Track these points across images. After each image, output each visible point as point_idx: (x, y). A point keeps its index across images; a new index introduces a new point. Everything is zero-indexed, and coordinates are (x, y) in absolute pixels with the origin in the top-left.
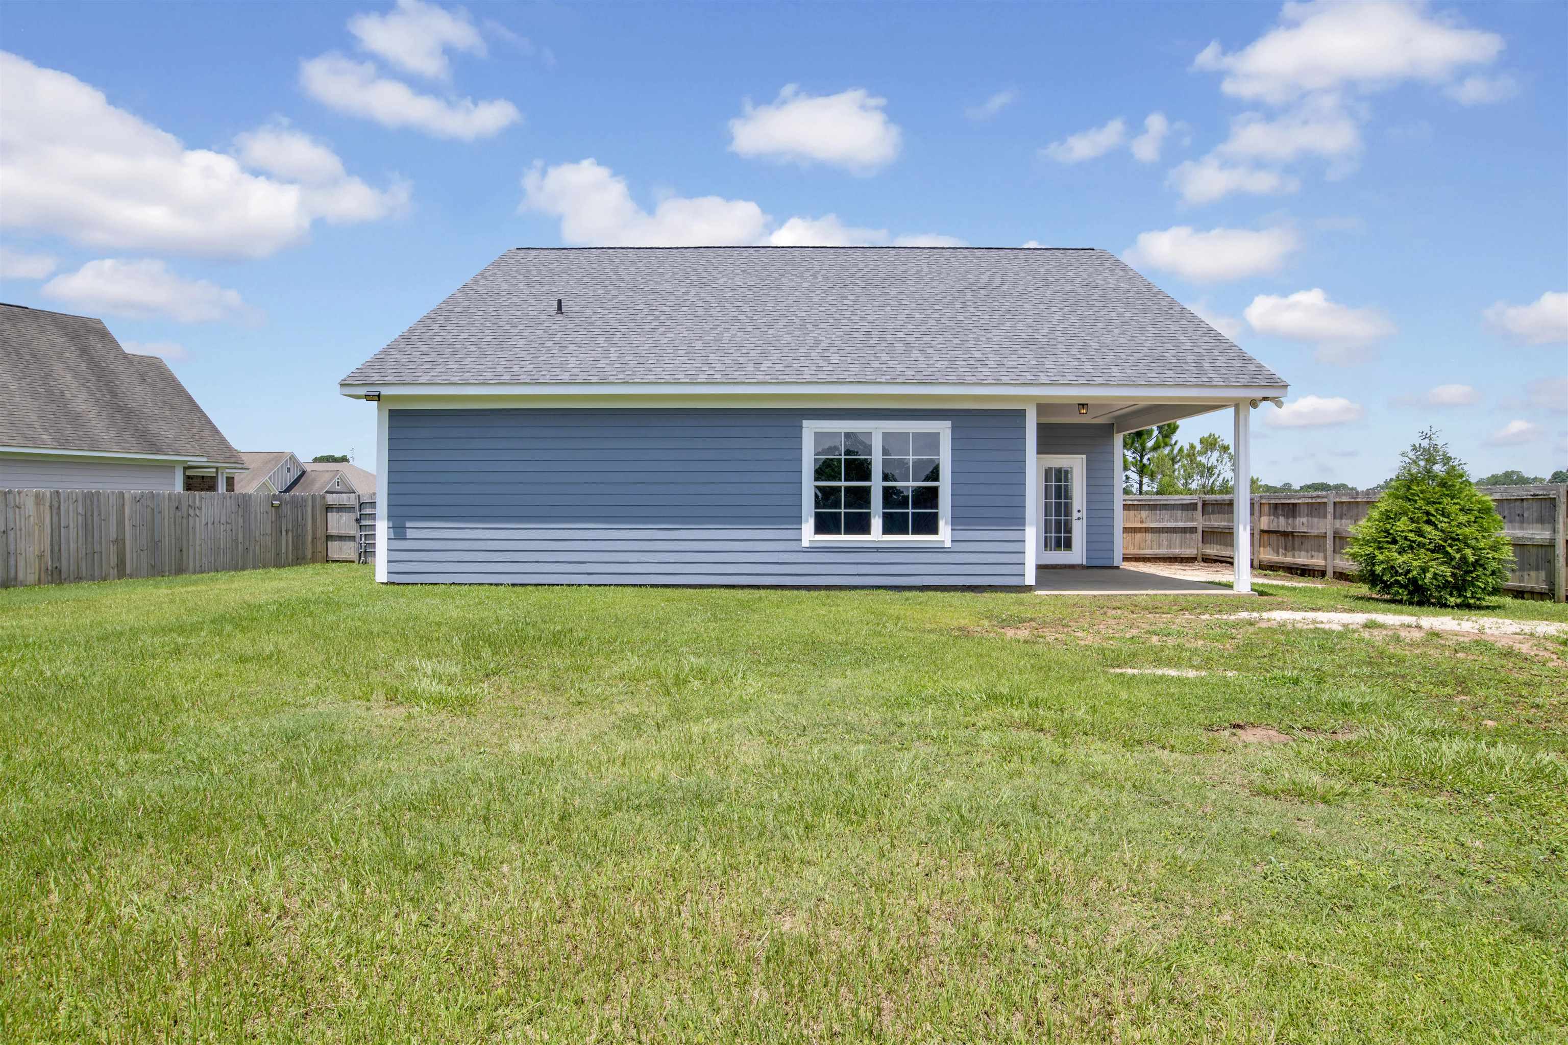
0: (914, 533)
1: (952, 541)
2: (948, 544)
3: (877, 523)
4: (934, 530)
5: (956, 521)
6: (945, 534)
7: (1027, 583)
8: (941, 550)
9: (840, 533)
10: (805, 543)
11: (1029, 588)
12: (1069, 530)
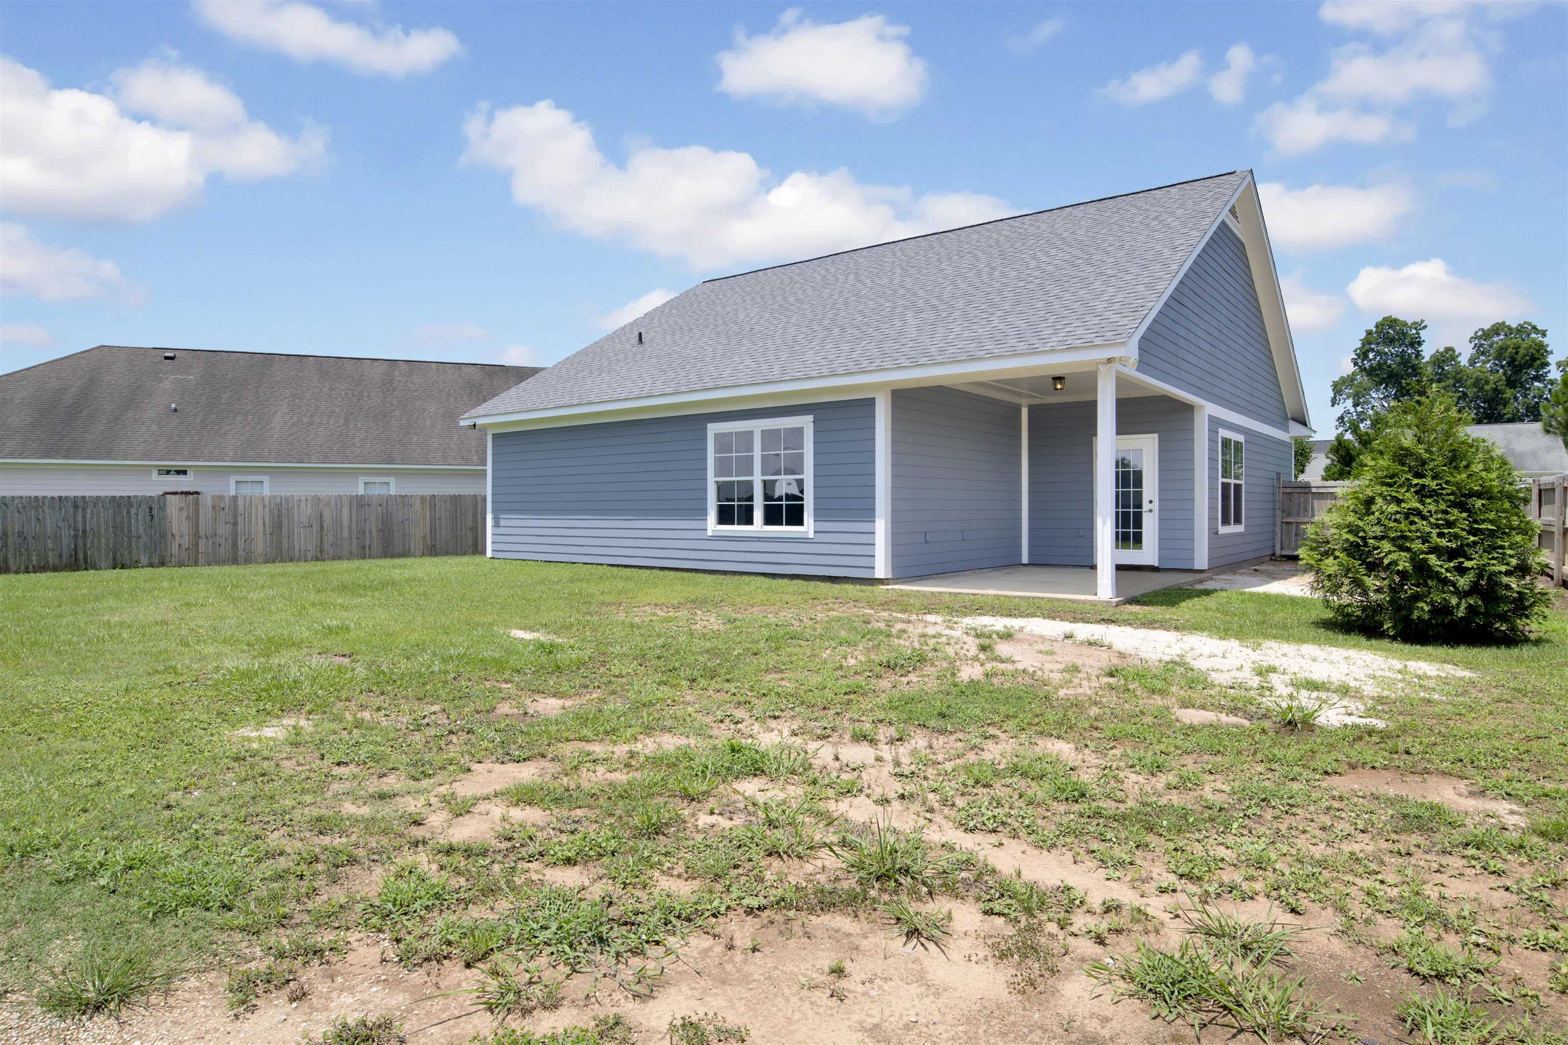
0: (788, 524)
1: (815, 532)
2: (811, 535)
3: (758, 515)
4: (799, 521)
5: (819, 515)
6: (809, 526)
7: (877, 576)
8: (805, 540)
9: (733, 524)
10: (710, 533)
11: (881, 581)
12: (1138, 523)
